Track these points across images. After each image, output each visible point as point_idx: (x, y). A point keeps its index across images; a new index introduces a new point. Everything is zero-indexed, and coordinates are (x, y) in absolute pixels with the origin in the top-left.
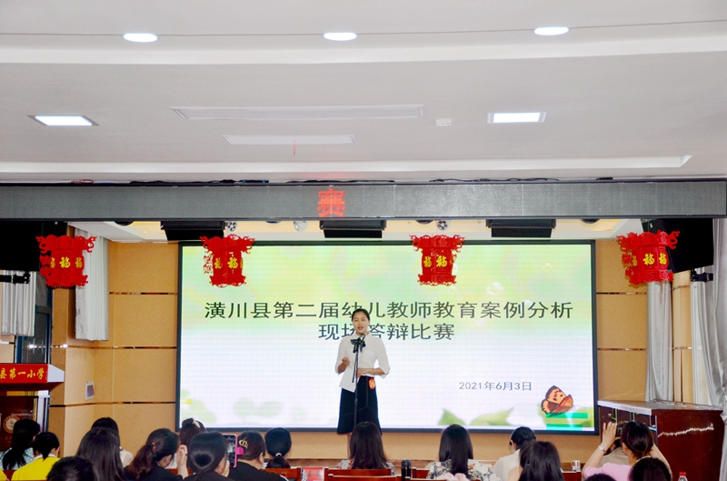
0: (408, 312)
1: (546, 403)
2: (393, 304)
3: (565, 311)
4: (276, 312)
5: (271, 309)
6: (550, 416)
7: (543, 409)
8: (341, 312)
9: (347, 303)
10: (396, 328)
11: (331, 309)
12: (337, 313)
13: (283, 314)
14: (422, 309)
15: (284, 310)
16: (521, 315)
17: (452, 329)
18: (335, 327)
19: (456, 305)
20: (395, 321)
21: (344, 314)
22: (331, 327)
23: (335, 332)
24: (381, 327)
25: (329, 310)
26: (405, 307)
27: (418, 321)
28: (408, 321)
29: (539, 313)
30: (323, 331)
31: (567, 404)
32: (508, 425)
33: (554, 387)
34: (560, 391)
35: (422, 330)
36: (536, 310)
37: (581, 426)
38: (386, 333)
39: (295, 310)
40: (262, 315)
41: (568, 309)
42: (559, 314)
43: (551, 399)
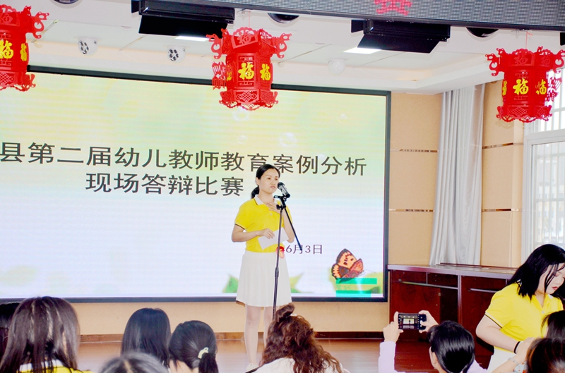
0: (192, 162)
1: (336, 267)
2: (176, 152)
3: (359, 167)
4: (32, 156)
5: (25, 150)
6: (341, 282)
7: (333, 274)
8: (114, 159)
9: (121, 149)
10: (178, 180)
11: (102, 155)
12: (109, 159)
13: (41, 158)
14: (209, 160)
15: (42, 153)
16: (314, 170)
17: (241, 183)
18: (106, 177)
19: (246, 156)
20: (178, 173)
21: (117, 162)
22: (101, 176)
23: (106, 182)
24: (162, 178)
25: (98, 156)
26: (189, 156)
27: (204, 173)
28: (193, 173)
29: (333, 169)
30: (91, 181)
31: (357, 269)
32: (297, 292)
33: (345, 251)
34: (351, 254)
35: (208, 184)
36: (329, 165)
37: (370, 292)
38: (167, 186)
39: (56, 153)
40: (13, 158)
41: (362, 166)
42: (352, 170)
43: (341, 264)
